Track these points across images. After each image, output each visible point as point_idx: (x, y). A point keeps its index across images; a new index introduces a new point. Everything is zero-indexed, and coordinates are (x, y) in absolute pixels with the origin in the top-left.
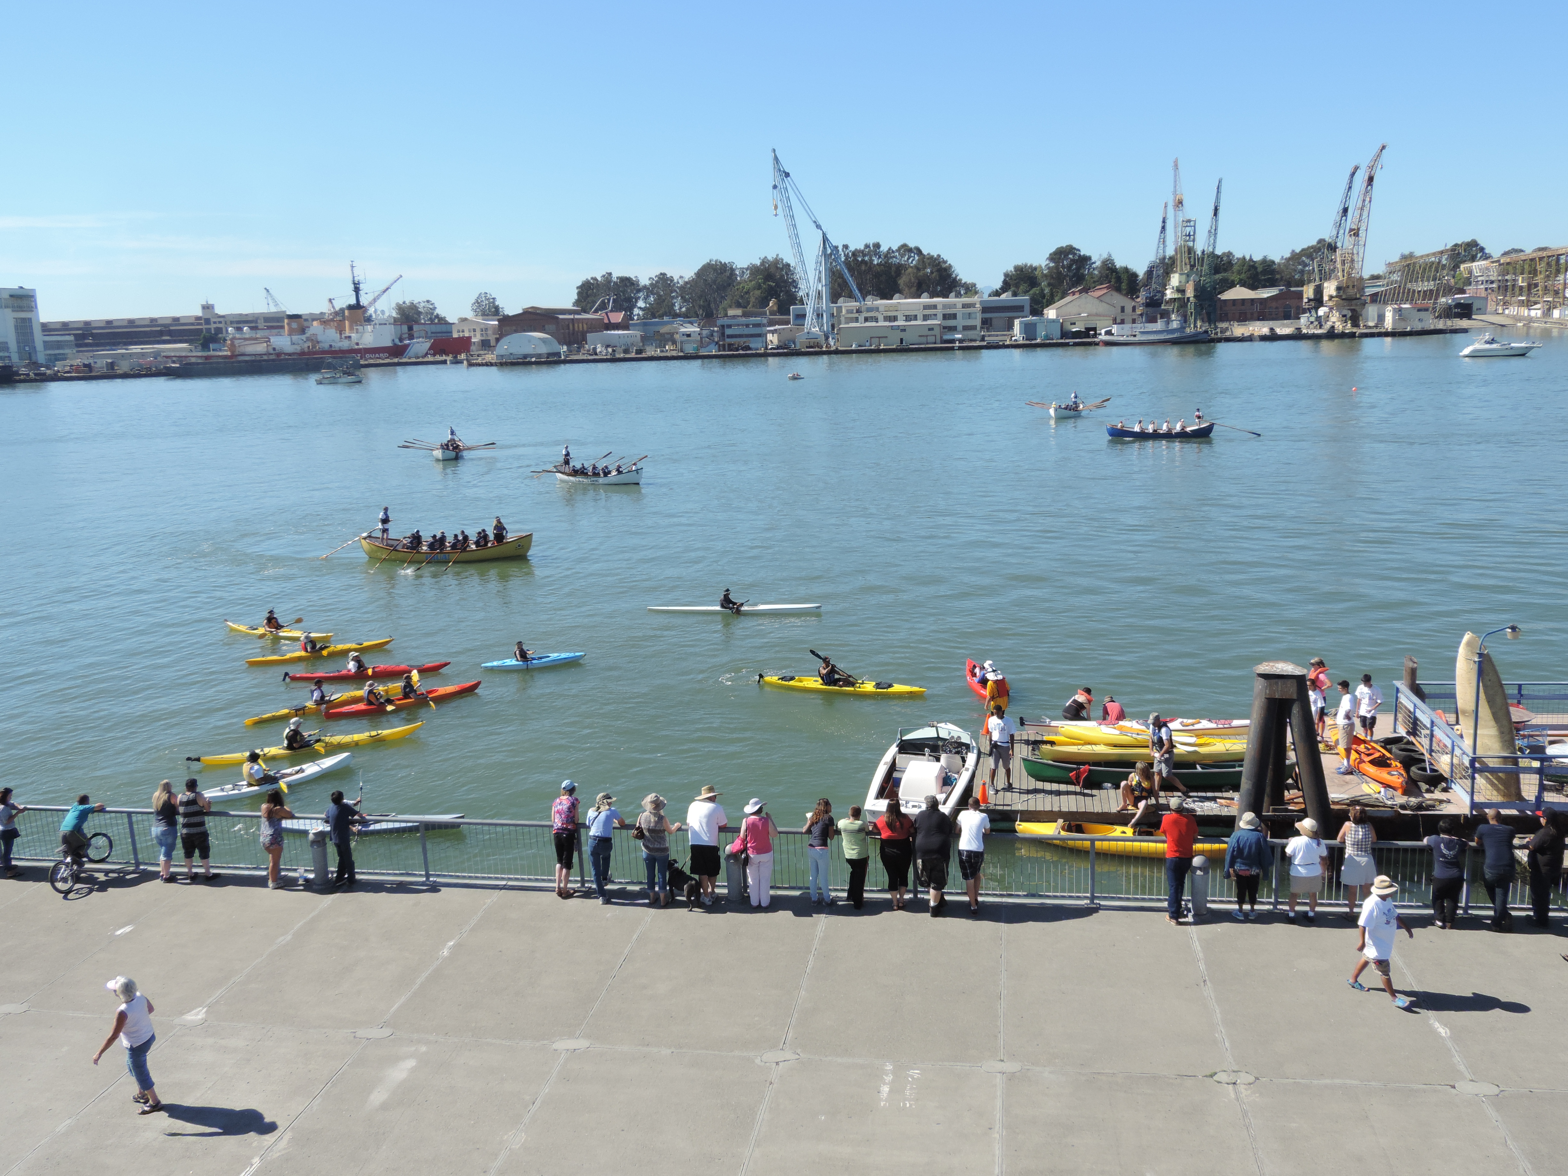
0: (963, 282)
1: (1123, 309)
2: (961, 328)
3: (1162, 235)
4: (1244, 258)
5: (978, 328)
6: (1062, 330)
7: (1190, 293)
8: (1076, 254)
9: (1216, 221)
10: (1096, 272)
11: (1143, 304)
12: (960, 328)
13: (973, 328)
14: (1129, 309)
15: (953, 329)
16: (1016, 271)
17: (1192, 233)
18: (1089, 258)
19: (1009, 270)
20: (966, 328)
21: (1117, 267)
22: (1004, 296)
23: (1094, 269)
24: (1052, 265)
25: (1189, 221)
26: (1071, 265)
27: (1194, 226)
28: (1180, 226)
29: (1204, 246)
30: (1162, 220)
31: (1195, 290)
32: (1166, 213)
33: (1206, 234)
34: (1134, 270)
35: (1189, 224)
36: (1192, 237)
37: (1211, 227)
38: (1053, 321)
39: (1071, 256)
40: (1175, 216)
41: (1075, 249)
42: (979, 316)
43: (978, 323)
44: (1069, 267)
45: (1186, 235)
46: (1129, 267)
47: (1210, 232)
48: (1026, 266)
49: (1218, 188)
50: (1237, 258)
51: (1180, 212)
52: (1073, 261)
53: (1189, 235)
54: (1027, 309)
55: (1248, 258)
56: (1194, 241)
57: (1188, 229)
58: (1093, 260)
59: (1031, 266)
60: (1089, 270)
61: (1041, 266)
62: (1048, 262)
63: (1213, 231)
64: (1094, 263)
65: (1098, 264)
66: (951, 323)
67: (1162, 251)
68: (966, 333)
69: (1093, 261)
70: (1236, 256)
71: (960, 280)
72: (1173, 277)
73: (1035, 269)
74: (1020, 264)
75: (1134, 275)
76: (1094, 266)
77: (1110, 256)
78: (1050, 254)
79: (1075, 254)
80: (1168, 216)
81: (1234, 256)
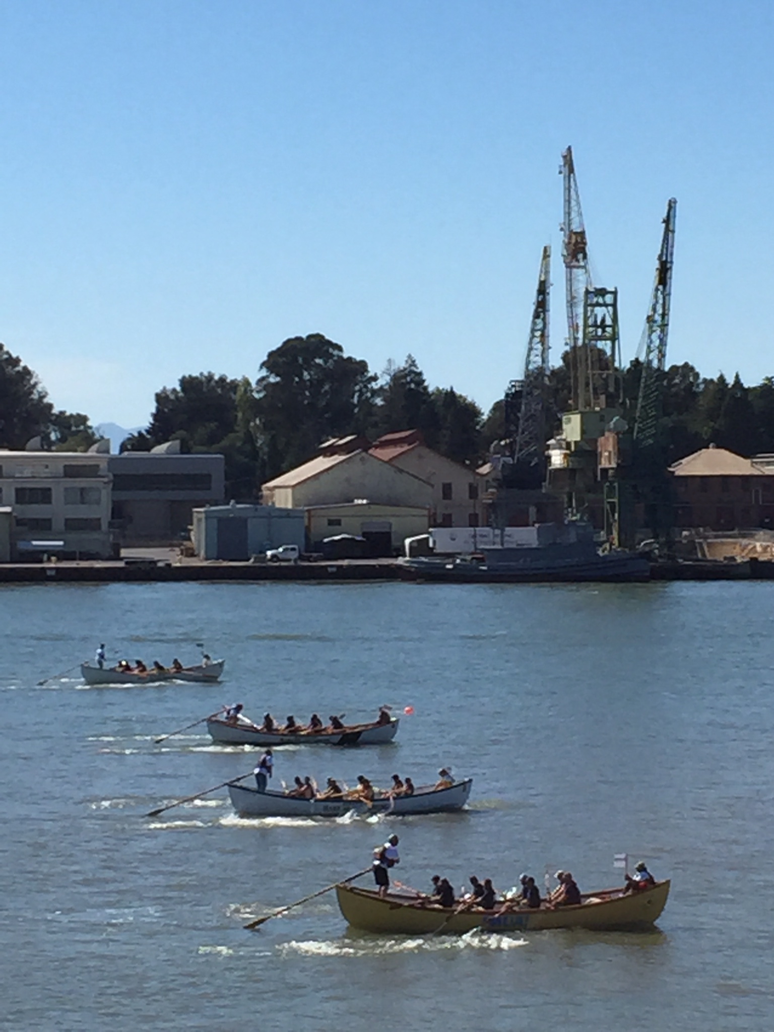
0: (56, 410)
1: (447, 490)
2: (61, 526)
3: (539, 321)
4: (722, 379)
5: (104, 526)
6: (307, 537)
7: (608, 460)
8: (332, 355)
9: (666, 296)
10: (379, 401)
11: (495, 480)
12: (58, 524)
13: (91, 525)
14: (461, 491)
15: (42, 527)
16: (184, 389)
17: (609, 321)
18: (363, 365)
19: (169, 387)
20: (73, 525)
21: (431, 389)
22: (160, 449)
23: (375, 393)
24: (273, 379)
25: (602, 292)
26: (321, 383)
27: (614, 305)
28: (582, 304)
29: (639, 351)
30: (536, 286)
31: (621, 452)
32: (547, 273)
33: (643, 325)
34: (469, 399)
35: (601, 300)
36: (609, 330)
37: (654, 309)
38: (286, 514)
39: (319, 361)
40: (570, 280)
41: (329, 343)
42: (106, 497)
43: (102, 511)
44: (316, 385)
45: (595, 325)
46: (458, 391)
47: (650, 320)
48: (210, 378)
49: (667, 221)
50: (705, 380)
51: (581, 271)
52: (326, 375)
53: (603, 326)
54: (219, 483)
55: (730, 381)
56: (614, 338)
57: (600, 311)
58: (371, 372)
59: (222, 380)
60: (361, 394)
61: (247, 383)
62: (264, 373)
63: (658, 318)
64: (375, 378)
65: (383, 381)
66: (35, 511)
67: (539, 359)
68: (73, 536)
69: (371, 374)
70: (702, 376)
71: (50, 406)
72: (569, 421)
73: (234, 385)
74: (195, 374)
75: (471, 411)
76: (375, 385)
77: (413, 364)
78: (271, 355)
79: (327, 356)
80: (552, 278)
81: (697, 375)
